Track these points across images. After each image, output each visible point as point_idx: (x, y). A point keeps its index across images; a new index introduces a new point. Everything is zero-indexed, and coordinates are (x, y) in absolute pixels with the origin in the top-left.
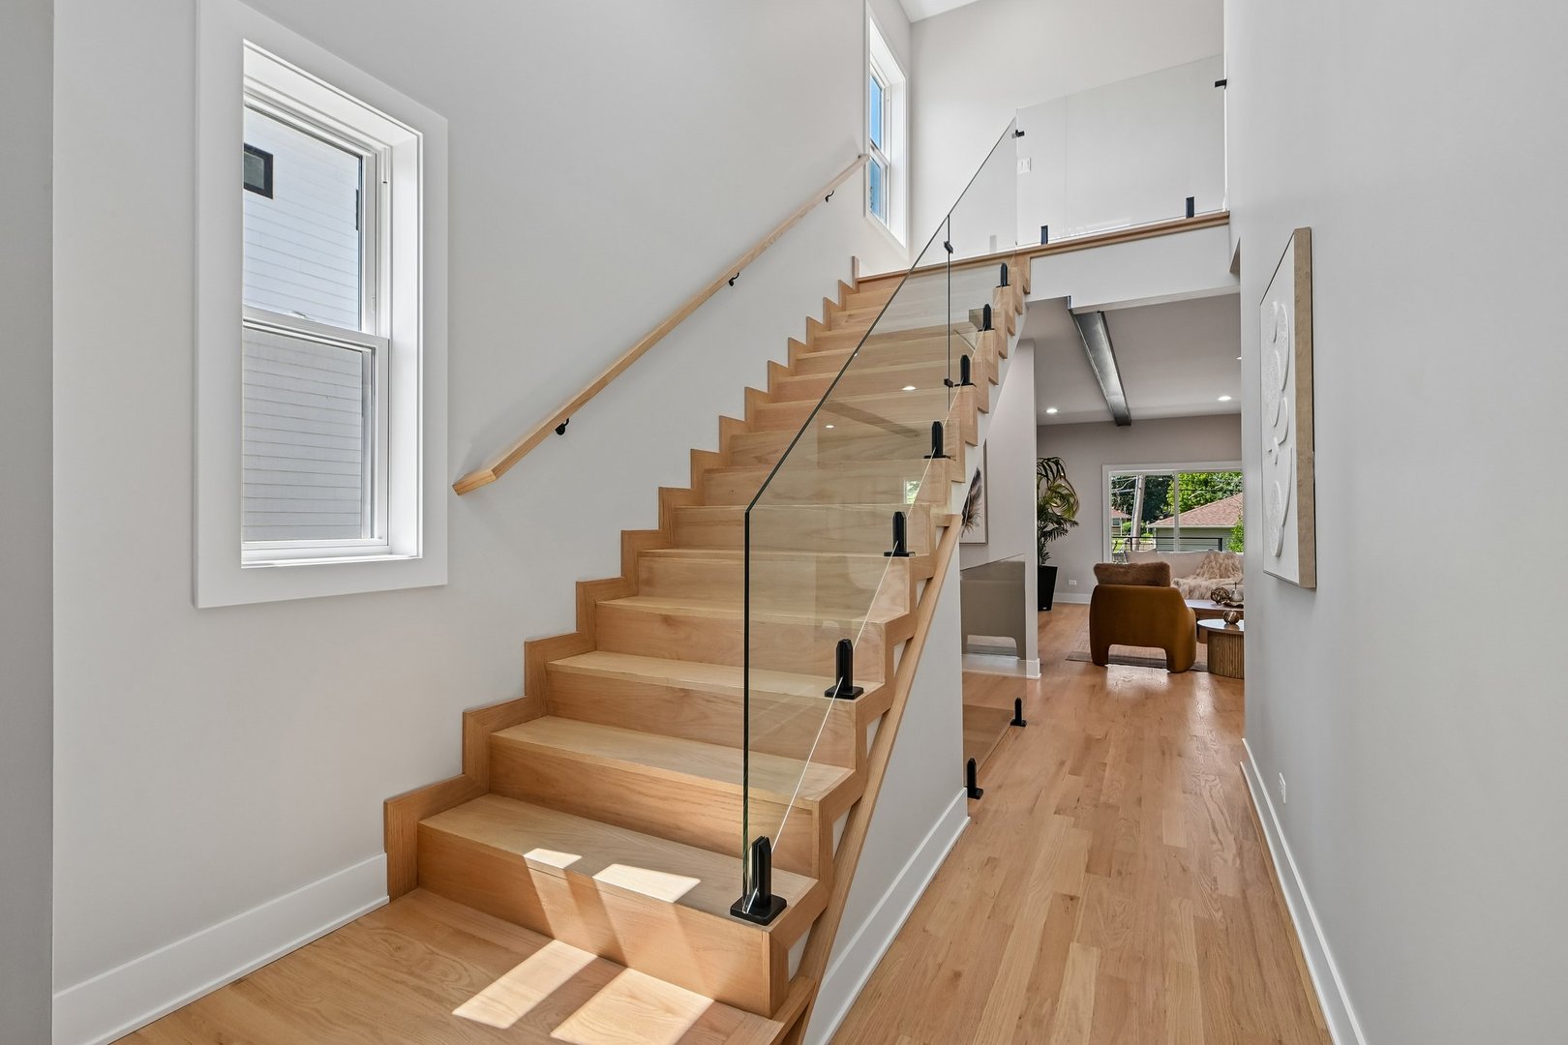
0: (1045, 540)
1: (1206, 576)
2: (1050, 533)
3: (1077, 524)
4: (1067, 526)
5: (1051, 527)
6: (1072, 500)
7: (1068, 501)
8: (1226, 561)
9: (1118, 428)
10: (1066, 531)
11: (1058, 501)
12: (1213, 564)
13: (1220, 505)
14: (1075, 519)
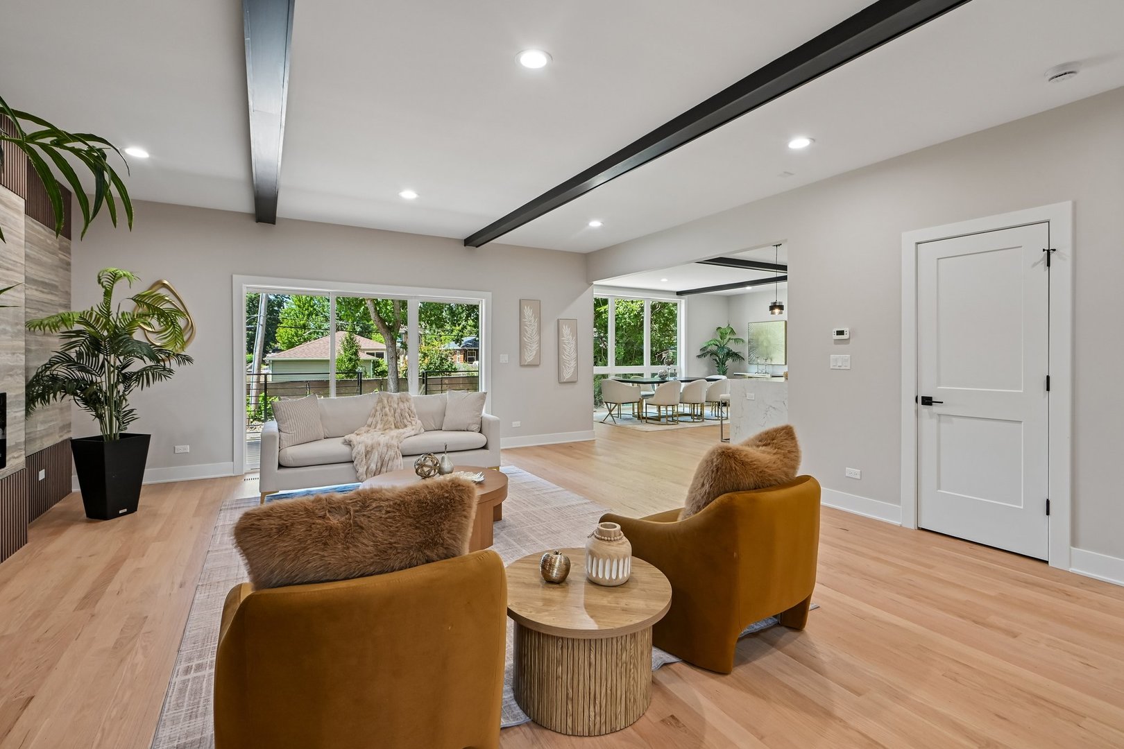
0: (127, 388)
1: (379, 426)
2: (139, 375)
3: (189, 359)
4: (173, 364)
5: (137, 365)
6: (181, 322)
7: (173, 323)
8: (401, 405)
9: (256, 224)
10: (170, 371)
11: (154, 322)
12: (387, 409)
13: (321, 342)
14: (187, 352)
